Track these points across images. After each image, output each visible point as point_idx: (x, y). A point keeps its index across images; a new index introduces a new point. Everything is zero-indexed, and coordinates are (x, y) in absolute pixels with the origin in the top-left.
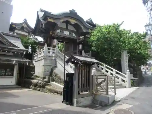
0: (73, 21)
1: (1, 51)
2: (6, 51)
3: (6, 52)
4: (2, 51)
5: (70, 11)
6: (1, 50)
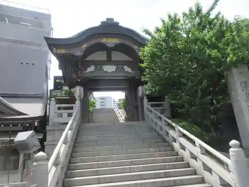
0: (111, 42)
1: (2, 126)
2: (11, 124)
3: (11, 126)
4: (5, 126)
5: (101, 23)
6: (2, 123)
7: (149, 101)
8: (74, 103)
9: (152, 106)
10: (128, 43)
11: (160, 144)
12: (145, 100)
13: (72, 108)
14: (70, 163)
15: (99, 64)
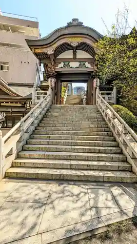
5: (68, 24)
7: (100, 90)
8: (48, 90)
9: (102, 94)
10: (88, 42)
11: (99, 122)
12: (98, 90)
13: (46, 94)
14: (36, 130)
15: (67, 61)
